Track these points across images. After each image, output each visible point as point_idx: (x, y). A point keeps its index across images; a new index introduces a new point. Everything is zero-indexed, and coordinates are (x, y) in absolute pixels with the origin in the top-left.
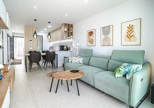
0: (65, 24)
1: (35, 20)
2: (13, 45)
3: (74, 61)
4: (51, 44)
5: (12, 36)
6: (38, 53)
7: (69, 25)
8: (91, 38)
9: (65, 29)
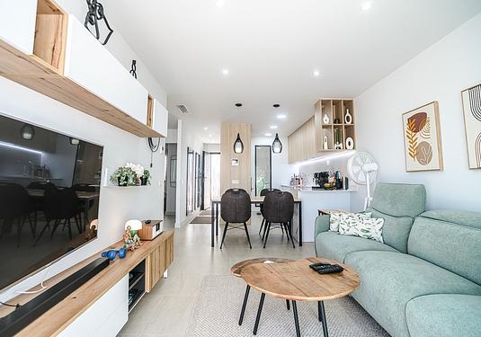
0: (325, 103)
1: (239, 105)
2: (203, 175)
3: (346, 227)
4: (296, 169)
5: (200, 153)
6: (241, 197)
7: (336, 103)
8: (419, 142)
9: (326, 117)
